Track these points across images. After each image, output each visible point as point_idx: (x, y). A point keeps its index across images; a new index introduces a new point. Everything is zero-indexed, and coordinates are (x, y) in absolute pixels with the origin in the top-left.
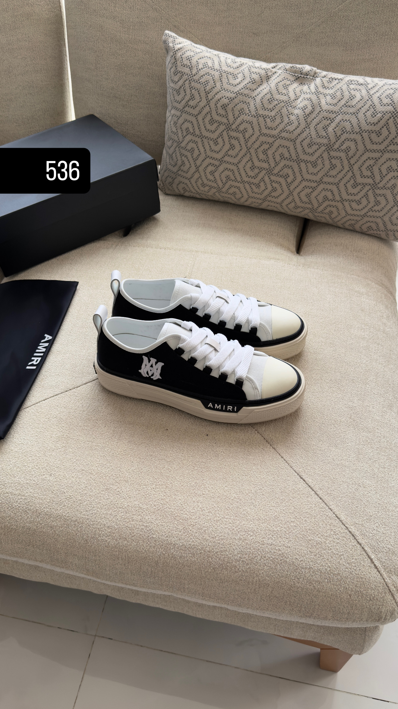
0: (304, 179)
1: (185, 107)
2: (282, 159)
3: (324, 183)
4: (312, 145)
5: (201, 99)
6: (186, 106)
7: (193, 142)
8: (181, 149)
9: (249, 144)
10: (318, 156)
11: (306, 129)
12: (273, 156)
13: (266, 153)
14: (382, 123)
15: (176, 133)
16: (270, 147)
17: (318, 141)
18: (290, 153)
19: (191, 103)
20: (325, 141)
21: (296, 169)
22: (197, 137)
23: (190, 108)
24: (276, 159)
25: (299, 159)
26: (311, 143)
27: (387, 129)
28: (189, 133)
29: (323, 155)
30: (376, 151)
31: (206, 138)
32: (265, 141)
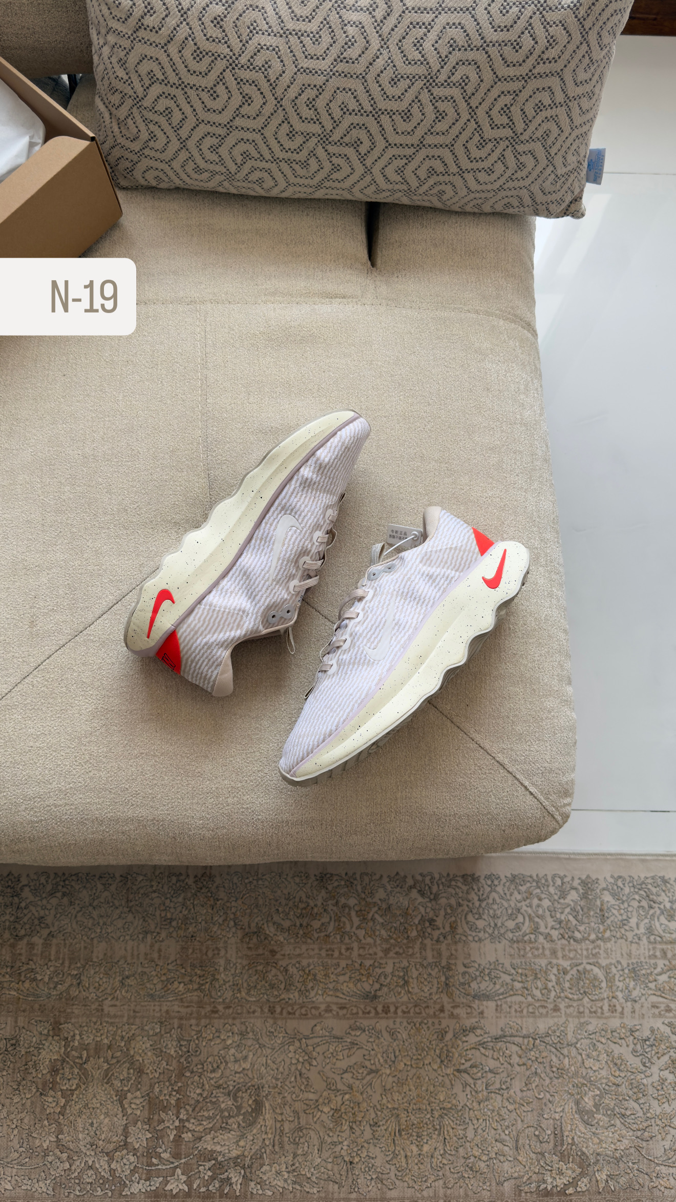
0: (390, 145)
1: (137, 30)
2: (344, 113)
3: (427, 146)
4: (399, 80)
6: (140, 27)
8: (143, 111)
9: (279, 91)
10: (411, 99)
11: (382, 49)
12: (327, 111)
13: (313, 106)
14: (521, 24)
15: (128, 81)
16: (320, 94)
17: (408, 72)
18: (358, 101)
19: (149, 21)
20: (421, 70)
21: (374, 129)
22: (174, 86)
24: (334, 115)
25: (377, 110)
26: (396, 77)
27: (531, 36)
28: (155, 81)
29: (420, 97)
30: (515, 79)
31: (191, 88)
32: (309, 82)
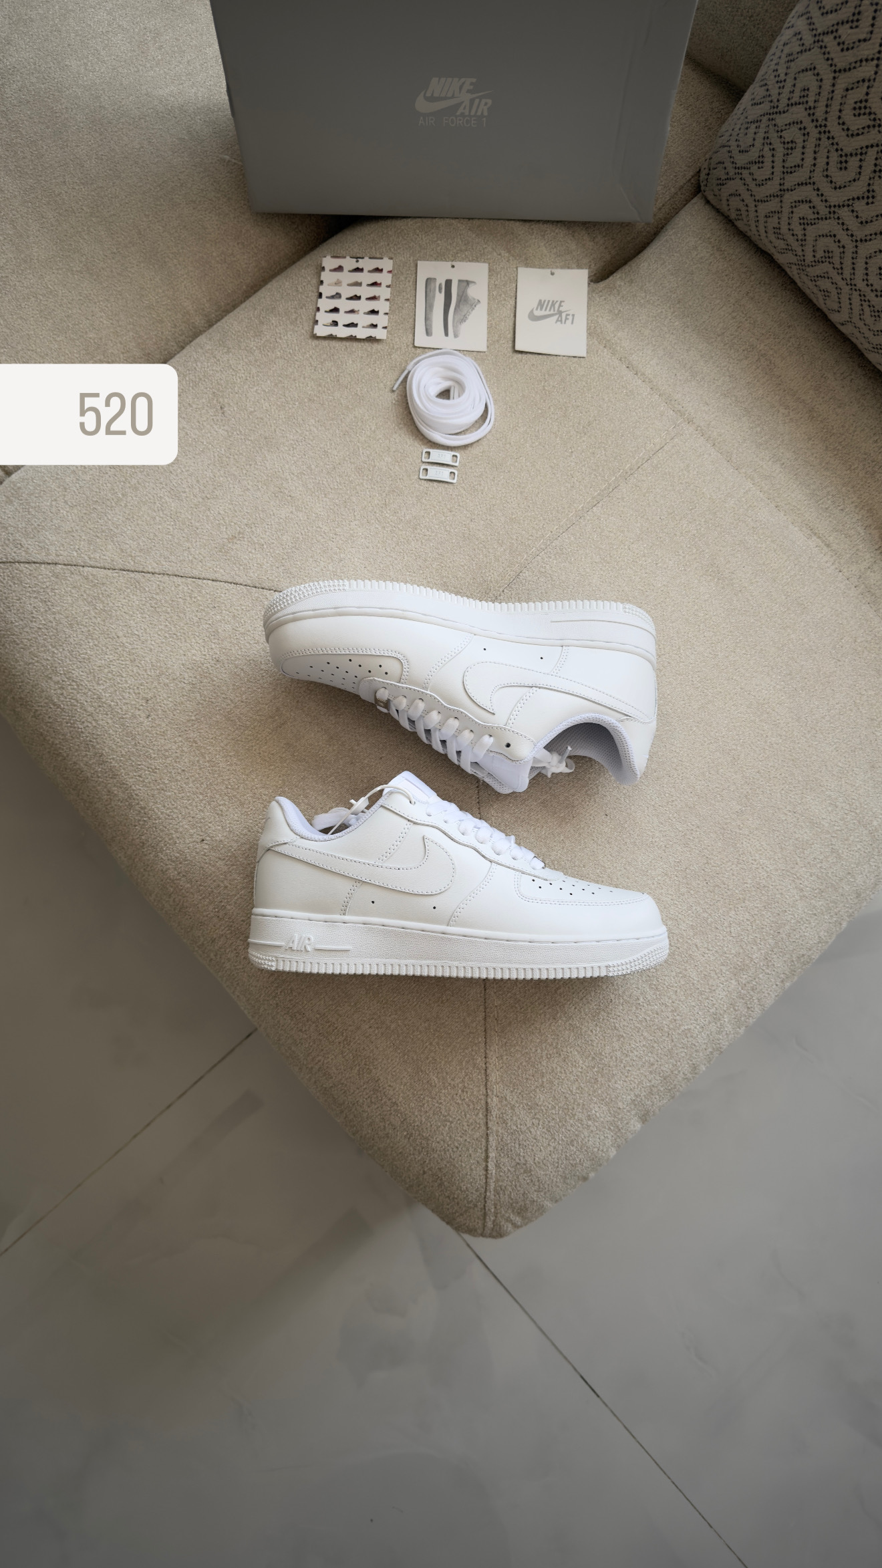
1: (828, 33)
5: (869, 36)
6: (832, 32)
7: (800, 129)
8: (771, 126)
15: (781, 82)
19: (844, 31)
22: (815, 123)
23: (835, 43)
28: (803, 103)
31: (828, 138)
